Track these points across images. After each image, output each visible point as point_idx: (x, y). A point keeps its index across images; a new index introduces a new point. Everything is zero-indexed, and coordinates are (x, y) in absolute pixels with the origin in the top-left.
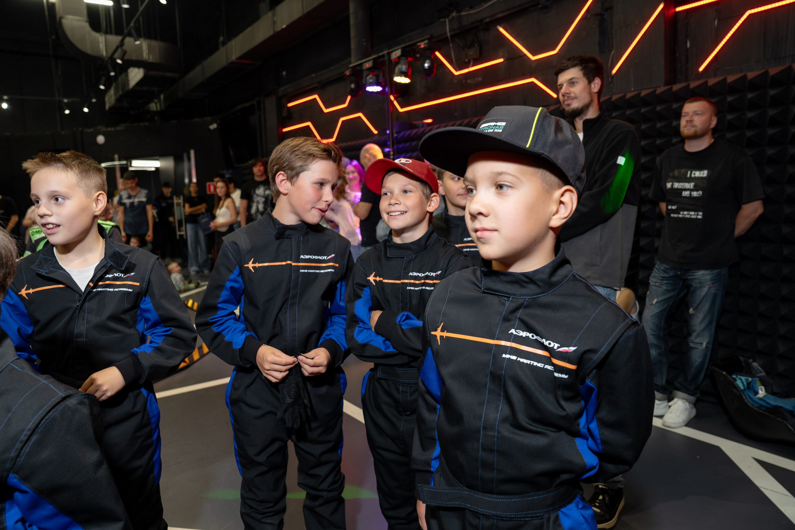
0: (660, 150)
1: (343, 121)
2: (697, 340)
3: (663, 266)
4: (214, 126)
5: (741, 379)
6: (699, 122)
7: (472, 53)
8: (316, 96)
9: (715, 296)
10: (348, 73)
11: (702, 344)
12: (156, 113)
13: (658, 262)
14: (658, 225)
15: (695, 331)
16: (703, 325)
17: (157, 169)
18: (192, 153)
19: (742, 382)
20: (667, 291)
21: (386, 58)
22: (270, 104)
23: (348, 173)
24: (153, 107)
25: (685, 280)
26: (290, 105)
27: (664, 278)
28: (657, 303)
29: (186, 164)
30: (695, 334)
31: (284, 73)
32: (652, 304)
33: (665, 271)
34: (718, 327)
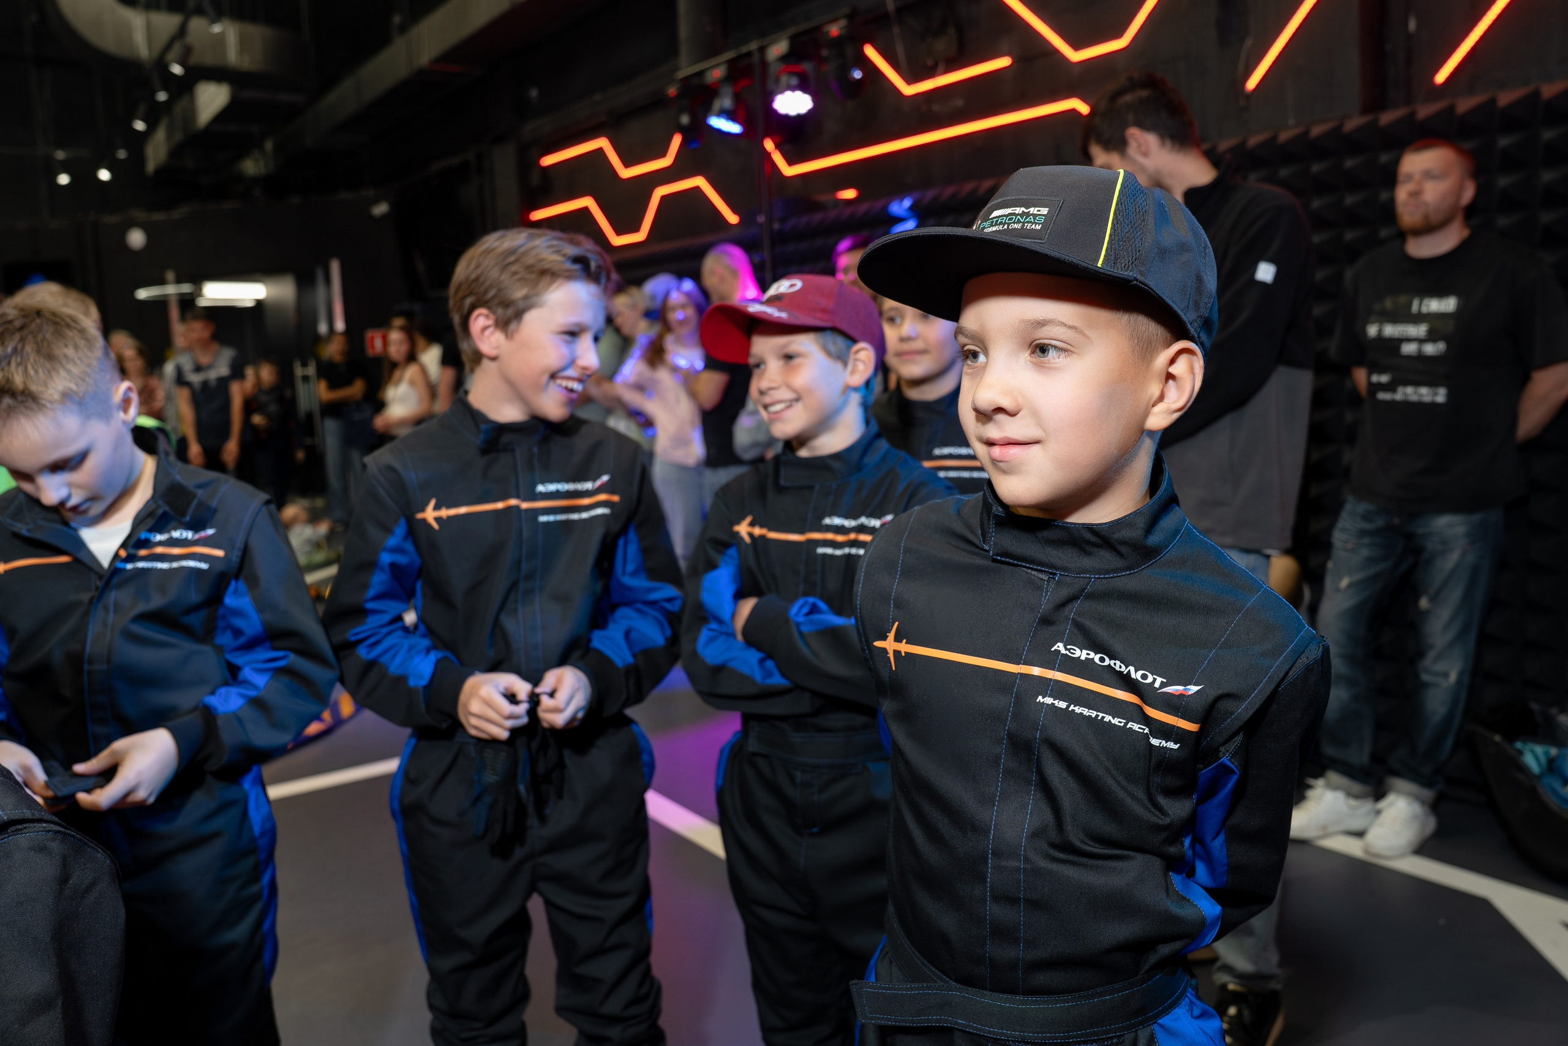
0: (1353, 254)
1: (663, 198)
2: (1439, 667)
3: (1362, 507)
4: (381, 209)
5: (1533, 752)
6: (1434, 193)
7: (943, 45)
8: (603, 143)
9: (1475, 570)
10: (672, 91)
11: (1446, 675)
12: (256, 180)
13: (1350, 498)
14: (1349, 417)
15: (1432, 647)
16: (1450, 635)
17: (259, 303)
18: (335, 267)
19: (1537, 758)
20: (1371, 560)
21: (756, 59)
22: (504, 160)
23: (674, 309)
24: (251, 167)
25: (1410, 537)
26: (548, 160)
27: (1363, 533)
28: (1350, 586)
29: (321, 291)
30: (1432, 654)
31: (534, 93)
32: (1338, 590)
33: (1366, 518)
34: (1483, 639)
